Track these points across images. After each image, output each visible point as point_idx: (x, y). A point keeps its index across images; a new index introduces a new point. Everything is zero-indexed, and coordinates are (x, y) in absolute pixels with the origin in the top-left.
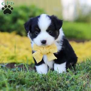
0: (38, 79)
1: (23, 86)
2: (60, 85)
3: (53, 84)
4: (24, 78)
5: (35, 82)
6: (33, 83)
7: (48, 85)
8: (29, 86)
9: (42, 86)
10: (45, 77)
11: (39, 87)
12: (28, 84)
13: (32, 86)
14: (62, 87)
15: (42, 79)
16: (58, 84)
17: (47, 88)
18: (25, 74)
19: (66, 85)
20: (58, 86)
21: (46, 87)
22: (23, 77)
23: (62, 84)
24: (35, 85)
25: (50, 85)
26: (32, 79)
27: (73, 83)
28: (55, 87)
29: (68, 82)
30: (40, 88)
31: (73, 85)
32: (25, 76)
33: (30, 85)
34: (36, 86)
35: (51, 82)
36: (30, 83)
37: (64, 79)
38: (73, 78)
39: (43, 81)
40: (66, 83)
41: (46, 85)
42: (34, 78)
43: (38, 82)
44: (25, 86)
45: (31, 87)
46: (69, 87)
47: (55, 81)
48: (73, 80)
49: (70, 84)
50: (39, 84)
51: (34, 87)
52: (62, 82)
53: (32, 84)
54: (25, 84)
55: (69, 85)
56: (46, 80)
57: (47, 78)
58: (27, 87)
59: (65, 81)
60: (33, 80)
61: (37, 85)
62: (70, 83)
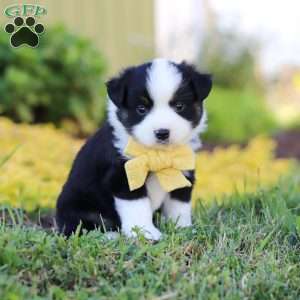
0: (42, 252)
2: (106, 271)
3: (84, 267)
4: (4, 246)
5: (35, 260)
6: (29, 262)
7: (70, 269)
8: (15, 270)
9: (54, 272)
10: (63, 248)
11: (45, 274)
12: (12, 265)
13: (23, 271)
14: (111, 276)
15: (55, 253)
16: (100, 269)
17: (68, 278)
18: (6, 235)
19: (123, 271)
20: (98, 275)
21: (63, 276)
23: (112, 269)
24: (34, 269)
25: (76, 270)
26: (24, 250)
27: (143, 266)
28: (88, 276)
29: (128, 264)
30: (47, 277)
31: (141, 272)
32: (6, 242)
33: (20, 269)
34: (36, 272)
35: (79, 262)
36: (19, 262)
37: (119, 254)
38: (146, 254)
39: (57, 258)
40: (124, 266)
41: (65, 270)
42: (32, 249)
43: (44, 261)
44: (3, 270)
45: (21, 274)
46: (130, 277)
47: (92, 259)
48: (144, 258)
49: (135, 270)
50: (45, 265)
51: (30, 273)
52: (113, 263)
53: (26, 265)
54: (2, 264)
55: (130, 272)
56: (65, 257)
57: (69, 250)
58: (9, 274)
59: (121, 259)
60: (29, 253)
61: (40, 269)
62: (135, 267)
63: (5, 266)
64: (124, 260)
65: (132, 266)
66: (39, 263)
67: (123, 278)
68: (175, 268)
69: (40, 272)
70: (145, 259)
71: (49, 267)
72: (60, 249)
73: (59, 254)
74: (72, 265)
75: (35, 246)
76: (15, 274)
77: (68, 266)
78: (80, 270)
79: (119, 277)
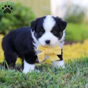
0: (18, 78)
1: (4, 83)
2: (40, 84)
3: (32, 83)
4: (5, 76)
5: (16, 81)
6: (13, 81)
7: (28, 83)
8: (9, 84)
9: (22, 84)
10: (25, 76)
12: (8, 82)
13: (12, 84)
14: (42, 85)
15: (22, 78)
16: (38, 83)
17: (27, 86)
18: (5, 72)
19: (46, 84)
20: (37, 85)
21: (25, 86)
22: (3, 75)
23: (42, 83)
24: (15, 83)
25: (30, 83)
26: (12, 77)
27: (52, 82)
28: (34, 86)
29: (47, 81)
30: (20, 86)
31: (52, 84)
32: (6, 75)
33: (11, 84)
34: (16, 85)
35: (30, 81)
36: (11, 81)
37: (44, 78)
38: (53, 78)
39: (23, 80)
40: (46, 82)
41: (26, 84)
42: (14, 77)
43: (19, 81)
44: (5, 84)
45: (11, 85)
46: (48, 86)
47: (35, 80)
50: (19, 82)
51: (14, 85)
52: (42, 81)
53: (13, 82)
54: (5, 82)
55: (48, 84)
56: (26, 79)
57: (27, 77)
58: (7, 85)
59: (45, 80)
60: (14, 78)
61: (17, 83)
62: (49, 82)
63: (6, 83)
64: (46, 80)
65: (48, 82)
66: (17, 82)
67: (46, 86)
68: (63, 82)
69: (17, 84)
70: (52, 80)
71: (20, 83)
72: (24, 77)
73: (23, 78)
74: (28, 82)
75: (16, 76)
76: (9, 85)
77: (27, 82)
78: (31, 84)
79: (44, 86)
